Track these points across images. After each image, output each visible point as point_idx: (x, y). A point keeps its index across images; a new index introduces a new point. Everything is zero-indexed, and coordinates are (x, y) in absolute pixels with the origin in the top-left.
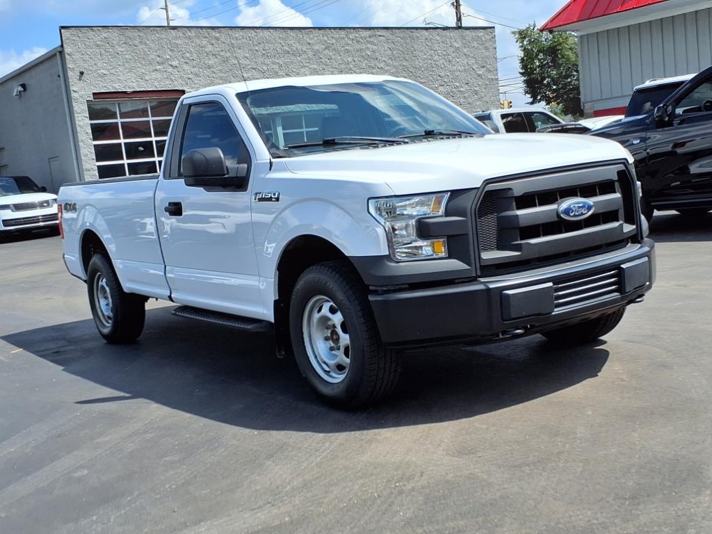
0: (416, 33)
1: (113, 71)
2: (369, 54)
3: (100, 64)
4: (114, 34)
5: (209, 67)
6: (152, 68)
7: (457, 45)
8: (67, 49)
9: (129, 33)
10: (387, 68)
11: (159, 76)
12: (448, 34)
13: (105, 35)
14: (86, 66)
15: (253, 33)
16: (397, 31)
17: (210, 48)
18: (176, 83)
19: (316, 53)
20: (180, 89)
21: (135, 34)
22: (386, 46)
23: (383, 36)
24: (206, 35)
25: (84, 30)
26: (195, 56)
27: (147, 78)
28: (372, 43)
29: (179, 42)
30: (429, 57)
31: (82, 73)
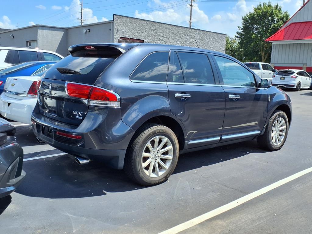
0: (206, 33)
1: (126, 31)
2: (193, 37)
3: (123, 28)
4: (128, 19)
5: (151, 34)
6: (136, 32)
7: (216, 38)
8: (115, 22)
9: (132, 19)
11: (138, 34)
13: (126, 19)
14: (119, 28)
15: (164, 25)
17: (152, 28)
18: (142, 38)
19: (180, 34)
20: (143, 40)
21: (133, 20)
22: (198, 35)
23: (198, 32)
24: (152, 24)
25: (120, 17)
26: (148, 30)
27: (135, 35)
28: (194, 34)
29: (145, 25)
30: (208, 41)
31: (118, 30)
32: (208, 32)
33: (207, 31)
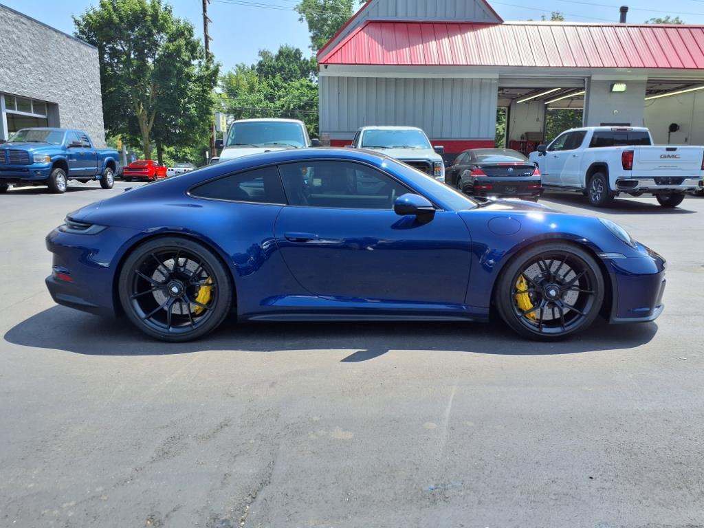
0: (49, 32)
2: (16, 38)
7: (75, 54)
10: (29, 59)
12: (70, 42)
16: (36, 24)
22: (28, 36)
23: (25, 24)
28: (17, 27)
30: (58, 59)
32: (54, 33)
33: (50, 28)
